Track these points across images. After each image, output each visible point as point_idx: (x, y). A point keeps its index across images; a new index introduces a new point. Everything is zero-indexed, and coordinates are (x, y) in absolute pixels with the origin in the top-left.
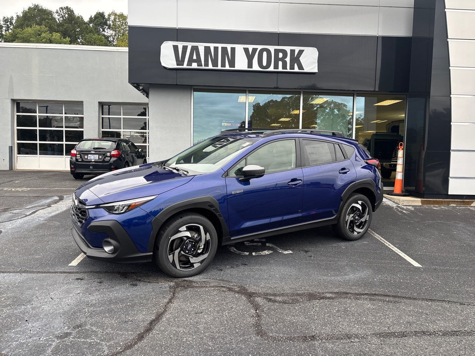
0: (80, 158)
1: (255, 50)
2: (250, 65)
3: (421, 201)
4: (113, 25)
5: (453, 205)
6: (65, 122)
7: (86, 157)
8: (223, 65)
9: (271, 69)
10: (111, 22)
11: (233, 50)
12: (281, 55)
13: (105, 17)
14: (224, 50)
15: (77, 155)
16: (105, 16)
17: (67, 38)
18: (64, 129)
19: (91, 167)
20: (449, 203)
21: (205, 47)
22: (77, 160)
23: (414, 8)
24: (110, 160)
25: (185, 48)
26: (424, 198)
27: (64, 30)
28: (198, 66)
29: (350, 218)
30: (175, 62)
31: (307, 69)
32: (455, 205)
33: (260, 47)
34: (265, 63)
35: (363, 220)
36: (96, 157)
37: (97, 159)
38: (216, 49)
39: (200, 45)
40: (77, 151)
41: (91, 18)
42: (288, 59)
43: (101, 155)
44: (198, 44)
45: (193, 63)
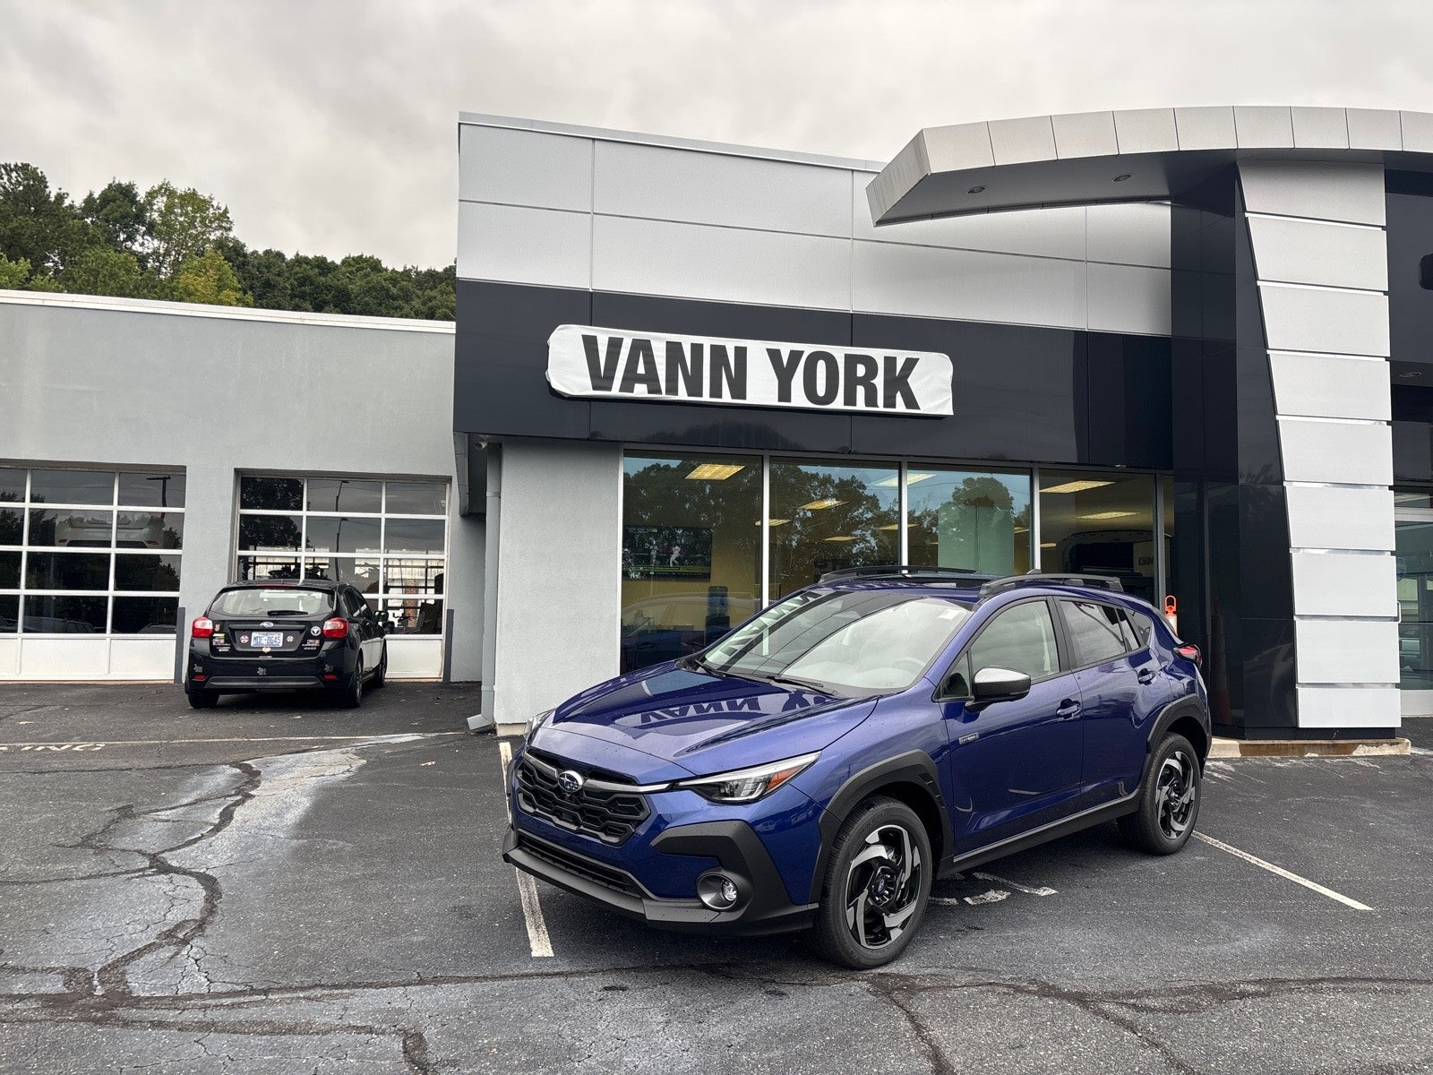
0: (225, 642)
1: (795, 356)
2: (785, 393)
3: (1240, 745)
4: (163, 224)
5: (1313, 755)
6: (118, 528)
7: (244, 639)
8: (716, 391)
9: (838, 404)
10: (155, 215)
11: (741, 353)
12: (861, 370)
13: (138, 199)
14: (718, 352)
15: (215, 635)
16: (135, 195)
17: (22, 260)
18: (113, 551)
19: (261, 671)
20: (1302, 750)
21: (667, 342)
22: (214, 649)
23: (1172, 269)
24: (319, 648)
25: (615, 345)
26: (1244, 739)
27: (8, 232)
28: (649, 392)
29: (1162, 795)
30: (588, 381)
31: (927, 407)
32: (1317, 755)
33: (808, 349)
34: (821, 390)
35: (1185, 799)
36: (277, 639)
37: (281, 645)
38: (697, 349)
39: (656, 339)
40: (215, 623)
41: (90, 200)
42: (879, 382)
43: (295, 632)
44: (650, 336)
45: (636, 385)
